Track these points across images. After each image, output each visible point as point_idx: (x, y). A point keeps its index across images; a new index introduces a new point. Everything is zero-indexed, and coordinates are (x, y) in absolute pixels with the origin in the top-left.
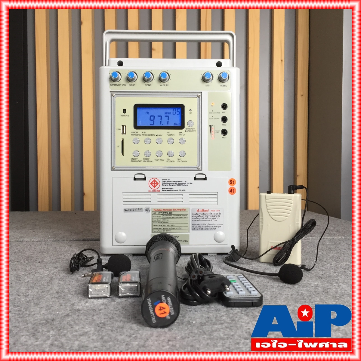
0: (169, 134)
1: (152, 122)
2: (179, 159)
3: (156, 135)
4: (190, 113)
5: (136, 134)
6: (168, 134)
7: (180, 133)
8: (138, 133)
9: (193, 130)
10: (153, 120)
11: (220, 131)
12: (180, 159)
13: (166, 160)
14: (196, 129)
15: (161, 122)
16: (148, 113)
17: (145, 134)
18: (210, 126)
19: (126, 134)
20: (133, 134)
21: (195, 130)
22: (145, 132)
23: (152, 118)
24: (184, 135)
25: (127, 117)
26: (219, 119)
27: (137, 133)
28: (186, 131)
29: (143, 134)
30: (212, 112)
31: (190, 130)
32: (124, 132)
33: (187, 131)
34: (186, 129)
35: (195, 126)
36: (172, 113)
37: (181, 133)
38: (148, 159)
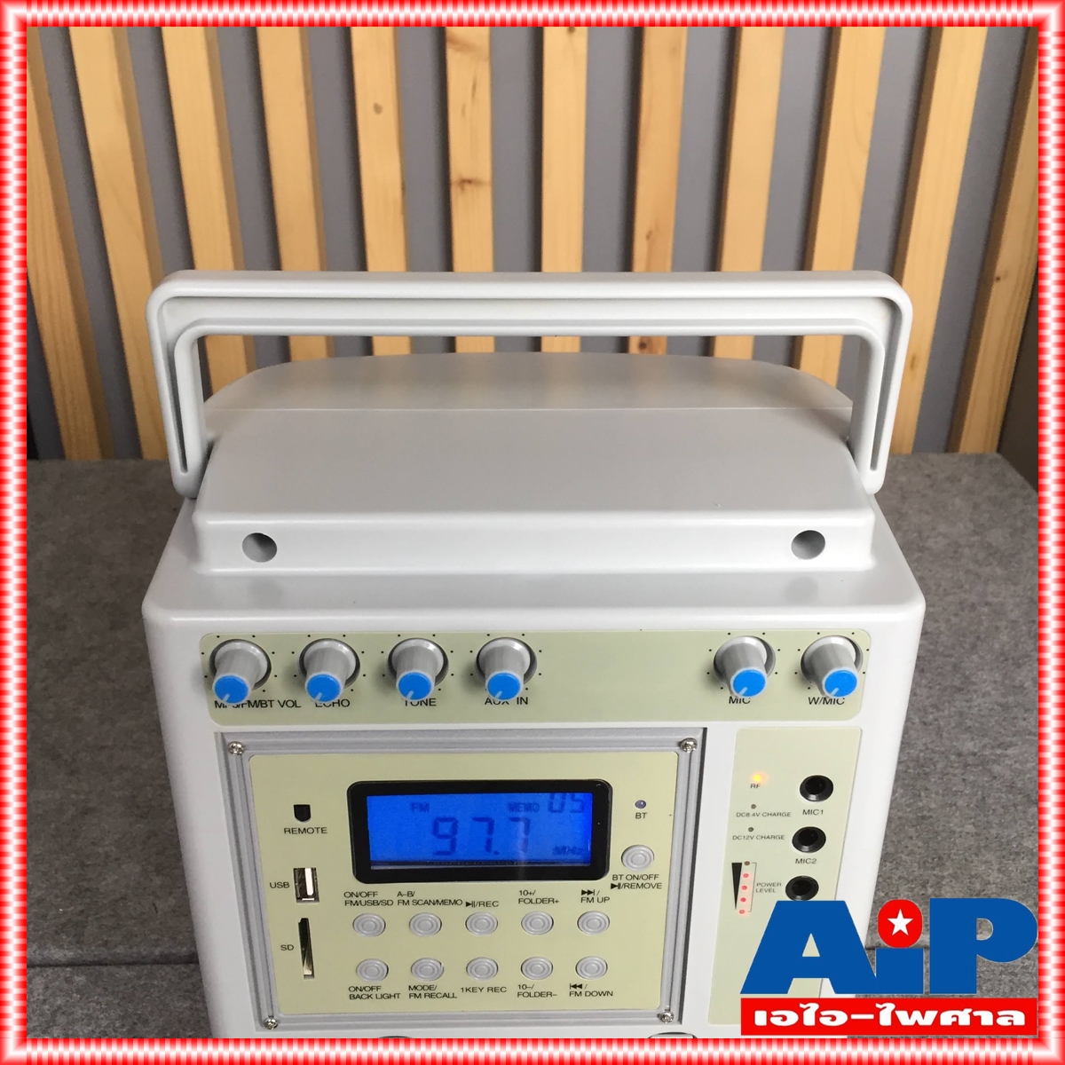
0: (529, 896)
1: (445, 845)
2: (575, 986)
3: (468, 904)
4: (638, 816)
5: (367, 899)
6: (525, 898)
7: (583, 892)
8: (377, 898)
9: (652, 881)
10: (452, 837)
11: (779, 884)
12: (580, 986)
13: (513, 989)
14: (663, 879)
15: (489, 842)
16: (424, 808)
17: (411, 899)
18: (737, 868)
19: (315, 895)
20: (352, 900)
21: (657, 881)
22: (410, 894)
23: (445, 828)
24: (605, 899)
25: (318, 836)
26: (782, 837)
27: (371, 898)
28: (613, 886)
29: (400, 898)
30: (752, 811)
31: (635, 881)
32: (310, 891)
33: (619, 886)
34: (615, 877)
35: (661, 866)
36: (544, 809)
37: (589, 892)
38: (430, 988)
